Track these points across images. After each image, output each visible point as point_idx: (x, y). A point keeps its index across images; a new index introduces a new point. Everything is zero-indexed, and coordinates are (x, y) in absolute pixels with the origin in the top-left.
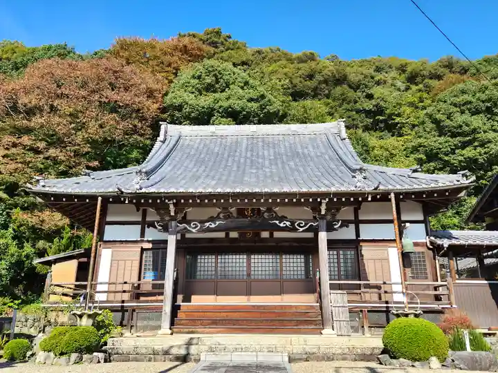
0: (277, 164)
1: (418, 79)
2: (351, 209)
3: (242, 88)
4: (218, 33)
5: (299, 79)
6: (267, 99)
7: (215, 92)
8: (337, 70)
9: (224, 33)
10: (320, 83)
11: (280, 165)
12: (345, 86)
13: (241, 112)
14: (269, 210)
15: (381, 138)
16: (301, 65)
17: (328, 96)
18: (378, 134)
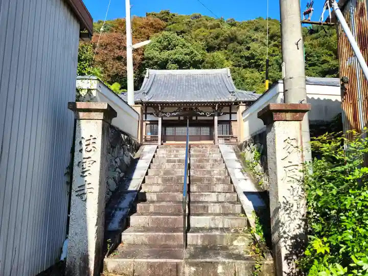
0: (199, 89)
1: (275, 38)
2: (229, 108)
3: (182, 48)
4: (168, 13)
5: (211, 39)
6: (194, 54)
7: (168, 50)
8: (231, 33)
9: (171, 13)
10: (222, 41)
11: (200, 90)
12: (235, 42)
13: (181, 61)
14: (196, 108)
15: (252, 72)
16: (212, 30)
17: (226, 48)
18: (251, 70)
